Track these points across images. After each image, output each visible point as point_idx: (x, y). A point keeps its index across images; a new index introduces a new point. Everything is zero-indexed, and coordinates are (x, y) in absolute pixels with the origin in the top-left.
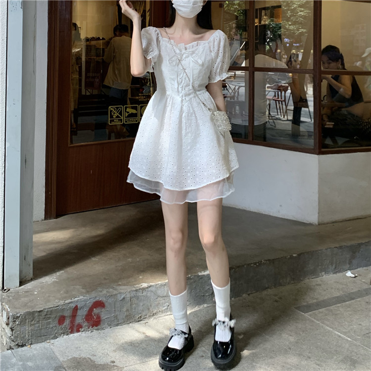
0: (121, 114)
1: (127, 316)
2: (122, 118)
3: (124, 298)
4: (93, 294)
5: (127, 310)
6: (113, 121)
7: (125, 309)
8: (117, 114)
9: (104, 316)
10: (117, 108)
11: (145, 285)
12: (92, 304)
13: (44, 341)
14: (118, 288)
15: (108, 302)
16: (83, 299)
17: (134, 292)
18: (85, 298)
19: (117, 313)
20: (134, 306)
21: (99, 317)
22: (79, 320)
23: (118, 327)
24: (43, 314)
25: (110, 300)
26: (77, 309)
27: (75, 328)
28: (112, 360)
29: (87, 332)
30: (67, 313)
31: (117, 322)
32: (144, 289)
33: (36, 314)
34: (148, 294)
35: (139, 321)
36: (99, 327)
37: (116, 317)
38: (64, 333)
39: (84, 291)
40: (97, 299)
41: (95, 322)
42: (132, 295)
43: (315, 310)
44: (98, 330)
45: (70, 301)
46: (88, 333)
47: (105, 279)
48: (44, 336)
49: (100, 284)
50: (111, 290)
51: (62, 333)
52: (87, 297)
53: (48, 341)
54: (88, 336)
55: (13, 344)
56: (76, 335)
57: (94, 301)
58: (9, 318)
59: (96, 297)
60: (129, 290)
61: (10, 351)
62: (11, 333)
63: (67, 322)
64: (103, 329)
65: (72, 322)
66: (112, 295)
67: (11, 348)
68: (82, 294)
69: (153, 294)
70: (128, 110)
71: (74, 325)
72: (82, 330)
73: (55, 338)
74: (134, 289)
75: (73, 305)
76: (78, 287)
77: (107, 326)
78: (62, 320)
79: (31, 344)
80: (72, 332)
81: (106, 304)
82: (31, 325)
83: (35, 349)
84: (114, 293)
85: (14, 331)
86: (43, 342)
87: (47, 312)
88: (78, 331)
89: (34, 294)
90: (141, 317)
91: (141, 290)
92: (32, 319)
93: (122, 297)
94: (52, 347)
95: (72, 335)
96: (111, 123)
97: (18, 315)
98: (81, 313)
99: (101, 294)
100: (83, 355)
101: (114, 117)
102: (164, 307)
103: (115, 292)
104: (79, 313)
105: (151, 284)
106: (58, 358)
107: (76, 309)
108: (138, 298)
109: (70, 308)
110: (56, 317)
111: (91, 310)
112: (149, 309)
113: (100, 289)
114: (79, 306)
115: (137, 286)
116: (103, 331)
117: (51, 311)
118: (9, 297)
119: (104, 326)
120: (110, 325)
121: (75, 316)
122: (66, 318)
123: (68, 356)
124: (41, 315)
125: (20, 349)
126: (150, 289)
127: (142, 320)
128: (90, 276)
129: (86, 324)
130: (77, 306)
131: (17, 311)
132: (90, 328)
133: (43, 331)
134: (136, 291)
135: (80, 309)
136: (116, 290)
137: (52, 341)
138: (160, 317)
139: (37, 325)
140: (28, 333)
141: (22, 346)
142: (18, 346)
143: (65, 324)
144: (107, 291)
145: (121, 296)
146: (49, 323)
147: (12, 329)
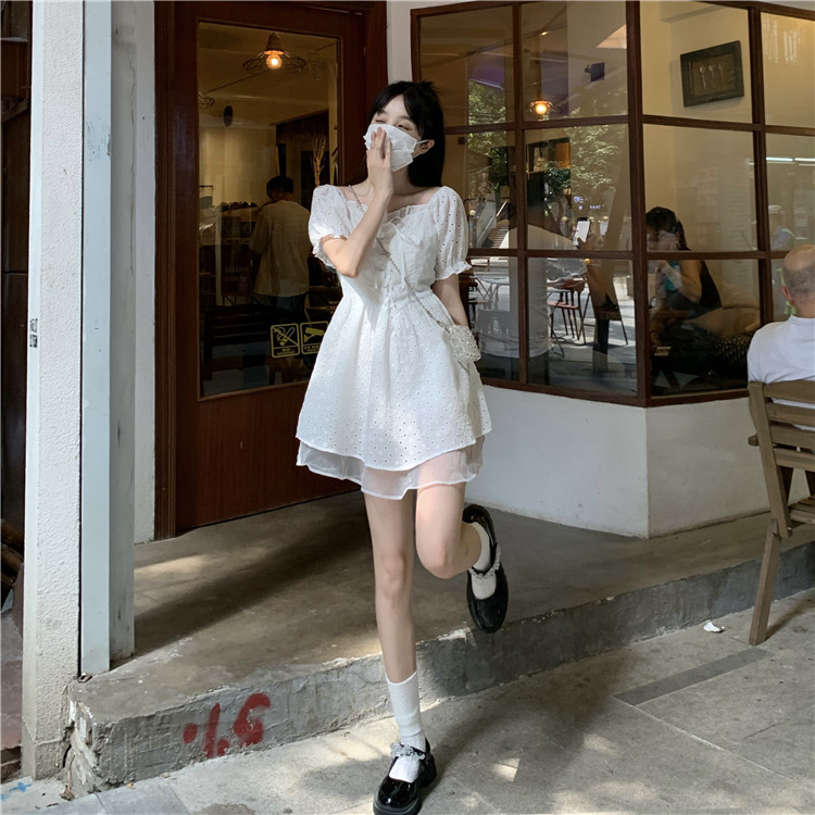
0: (294, 337)
1: (310, 722)
2: (298, 345)
3: (304, 688)
4: (248, 682)
5: (311, 711)
6: (280, 351)
7: (306, 709)
8: (286, 339)
9: (269, 722)
10: (287, 328)
11: (342, 661)
12: (245, 700)
13: (158, 775)
14: (292, 667)
15: (276, 695)
16: (229, 692)
17: (323, 676)
18: (233, 689)
19: (293, 716)
20: (323, 702)
21: (259, 725)
22: (223, 731)
23: (296, 743)
24: (156, 722)
25: (280, 692)
26: (219, 712)
27: (215, 748)
28: (287, 807)
29: (238, 755)
30: (202, 720)
31: (292, 734)
32: (340, 669)
33: (143, 723)
34: (349, 679)
35: (333, 731)
36: (260, 744)
37: (291, 724)
38: (195, 758)
39: (230, 675)
40: (255, 691)
41: (252, 735)
42: (319, 681)
43: (653, 697)
44: (258, 749)
45: (205, 695)
46: (241, 757)
47: (269, 651)
48: (157, 764)
49: (259, 662)
50: (280, 672)
51: (191, 758)
52: (237, 687)
53: (166, 774)
54: (241, 763)
55: (99, 782)
56: (218, 760)
57: (250, 694)
58: (90, 732)
59: (252, 688)
60: (313, 672)
61: (93, 796)
62: (96, 760)
63: (201, 736)
64: (267, 748)
65: (210, 735)
66: (282, 683)
67: (95, 790)
68: (227, 682)
69: (356, 678)
70: (308, 330)
71: (212, 742)
72: (229, 750)
73: (179, 767)
74: (323, 669)
75: (211, 704)
76: (219, 667)
77: (275, 741)
78: (190, 733)
79: (133, 781)
80: (210, 755)
81: (272, 700)
82: (134, 744)
83: (142, 791)
84: (286, 679)
85: (101, 757)
86: (155, 776)
87: (163, 718)
88: (221, 753)
89: (137, 685)
90: (336, 722)
91: (335, 672)
92: (134, 732)
93: (302, 685)
94: (173, 785)
95: (210, 761)
96: (275, 354)
97: (109, 726)
98: (227, 719)
99: (261, 680)
100: (233, 801)
101: (282, 344)
102: (378, 702)
103: (288, 676)
104: (223, 717)
105: (353, 659)
106: (185, 808)
107: (216, 710)
108: (330, 685)
109: (205, 709)
110: (179, 728)
111: (244, 712)
112: (351, 707)
113: (259, 672)
114: (221, 705)
115: (328, 663)
116: (267, 752)
117: (170, 716)
118: (90, 691)
119: (269, 742)
120: (280, 741)
121: (216, 723)
122: (199, 729)
123: (204, 803)
124: (150, 725)
125: (114, 791)
126: (351, 668)
127: (338, 729)
128: (240, 646)
129: (235, 739)
130: (217, 706)
131: (107, 717)
132: (244, 746)
133: (155, 754)
134: (327, 672)
135: (224, 711)
136: (289, 671)
137: (173, 774)
138: (371, 722)
139: (145, 744)
140: (129, 759)
141: (117, 785)
142: (110, 785)
143: (196, 740)
144: (273, 676)
145: (298, 683)
146: (167, 740)
147: (97, 754)
